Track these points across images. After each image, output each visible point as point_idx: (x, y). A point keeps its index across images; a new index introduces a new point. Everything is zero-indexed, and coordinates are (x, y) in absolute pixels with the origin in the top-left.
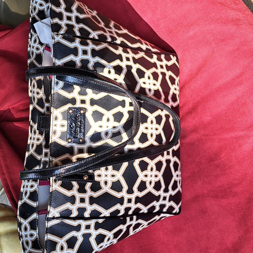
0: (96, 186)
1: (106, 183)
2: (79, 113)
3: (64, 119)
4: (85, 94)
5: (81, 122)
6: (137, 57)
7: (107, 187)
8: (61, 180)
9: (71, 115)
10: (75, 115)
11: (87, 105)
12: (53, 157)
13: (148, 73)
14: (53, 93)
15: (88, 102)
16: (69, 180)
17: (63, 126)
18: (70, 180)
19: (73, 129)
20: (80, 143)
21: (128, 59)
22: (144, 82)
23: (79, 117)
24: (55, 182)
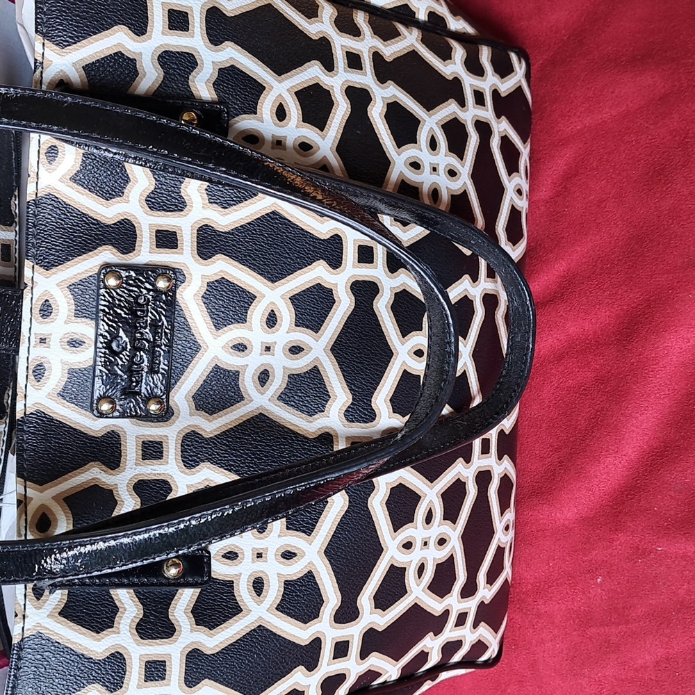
0: (215, 600)
1: (258, 586)
2: (149, 290)
3: (81, 311)
4: (177, 206)
5: (155, 326)
6: (391, 50)
7: (262, 602)
8: (61, 586)
9: (113, 298)
10: (130, 296)
11: (184, 257)
12: (28, 483)
13: (431, 122)
14: (34, 197)
15: (188, 240)
16: (98, 585)
17: (75, 343)
18: (105, 585)
19: (121, 359)
20: (147, 417)
21: (354, 61)
22: (415, 162)
23: (147, 305)
24: (38, 599)
